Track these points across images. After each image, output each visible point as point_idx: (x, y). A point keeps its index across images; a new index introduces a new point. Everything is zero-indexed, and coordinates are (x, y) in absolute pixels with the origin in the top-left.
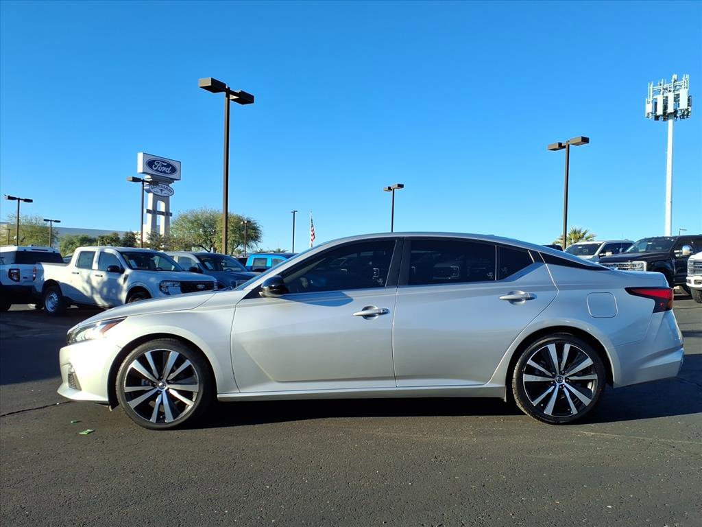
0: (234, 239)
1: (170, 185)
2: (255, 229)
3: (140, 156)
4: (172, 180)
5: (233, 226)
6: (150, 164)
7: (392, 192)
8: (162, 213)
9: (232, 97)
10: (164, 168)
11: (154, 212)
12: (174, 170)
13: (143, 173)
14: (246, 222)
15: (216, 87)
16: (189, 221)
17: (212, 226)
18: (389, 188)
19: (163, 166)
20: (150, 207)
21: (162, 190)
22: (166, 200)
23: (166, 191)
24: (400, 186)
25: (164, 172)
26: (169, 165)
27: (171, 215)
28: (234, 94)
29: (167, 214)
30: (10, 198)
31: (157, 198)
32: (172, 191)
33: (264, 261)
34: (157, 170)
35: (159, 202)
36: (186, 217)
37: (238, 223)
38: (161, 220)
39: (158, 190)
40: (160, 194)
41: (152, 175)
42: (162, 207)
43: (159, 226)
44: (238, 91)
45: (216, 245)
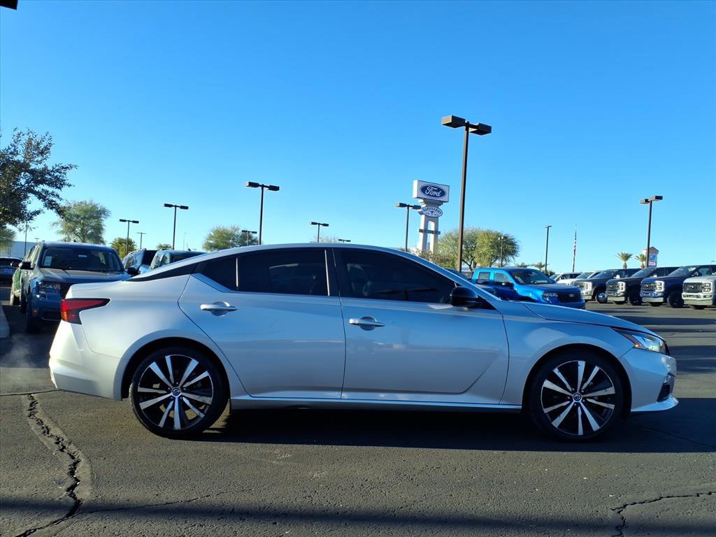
0: (492, 253)
1: (440, 207)
2: (513, 244)
3: (415, 183)
4: (441, 203)
5: (491, 242)
6: (424, 189)
7: (649, 204)
8: (432, 232)
9: (471, 130)
10: (435, 193)
11: (425, 231)
12: (443, 194)
13: (418, 198)
14: (502, 238)
15: (456, 122)
16: (453, 239)
17: (472, 242)
18: (647, 201)
19: (434, 190)
20: (422, 228)
21: (432, 212)
22: (435, 220)
23: (436, 213)
24: (659, 198)
25: (435, 196)
26: (439, 190)
27: (439, 233)
28: (473, 127)
29: (436, 232)
30: (313, 223)
31: (428, 219)
32: (441, 212)
33: (488, 275)
34: (429, 195)
35: (430, 222)
36: (450, 235)
37: (496, 239)
38: (431, 237)
39: (430, 213)
40: (430, 215)
41: (424, 199)
42: (432, 226)
43: (429, 243)
44: (477, 124)
45: (476, 260)
